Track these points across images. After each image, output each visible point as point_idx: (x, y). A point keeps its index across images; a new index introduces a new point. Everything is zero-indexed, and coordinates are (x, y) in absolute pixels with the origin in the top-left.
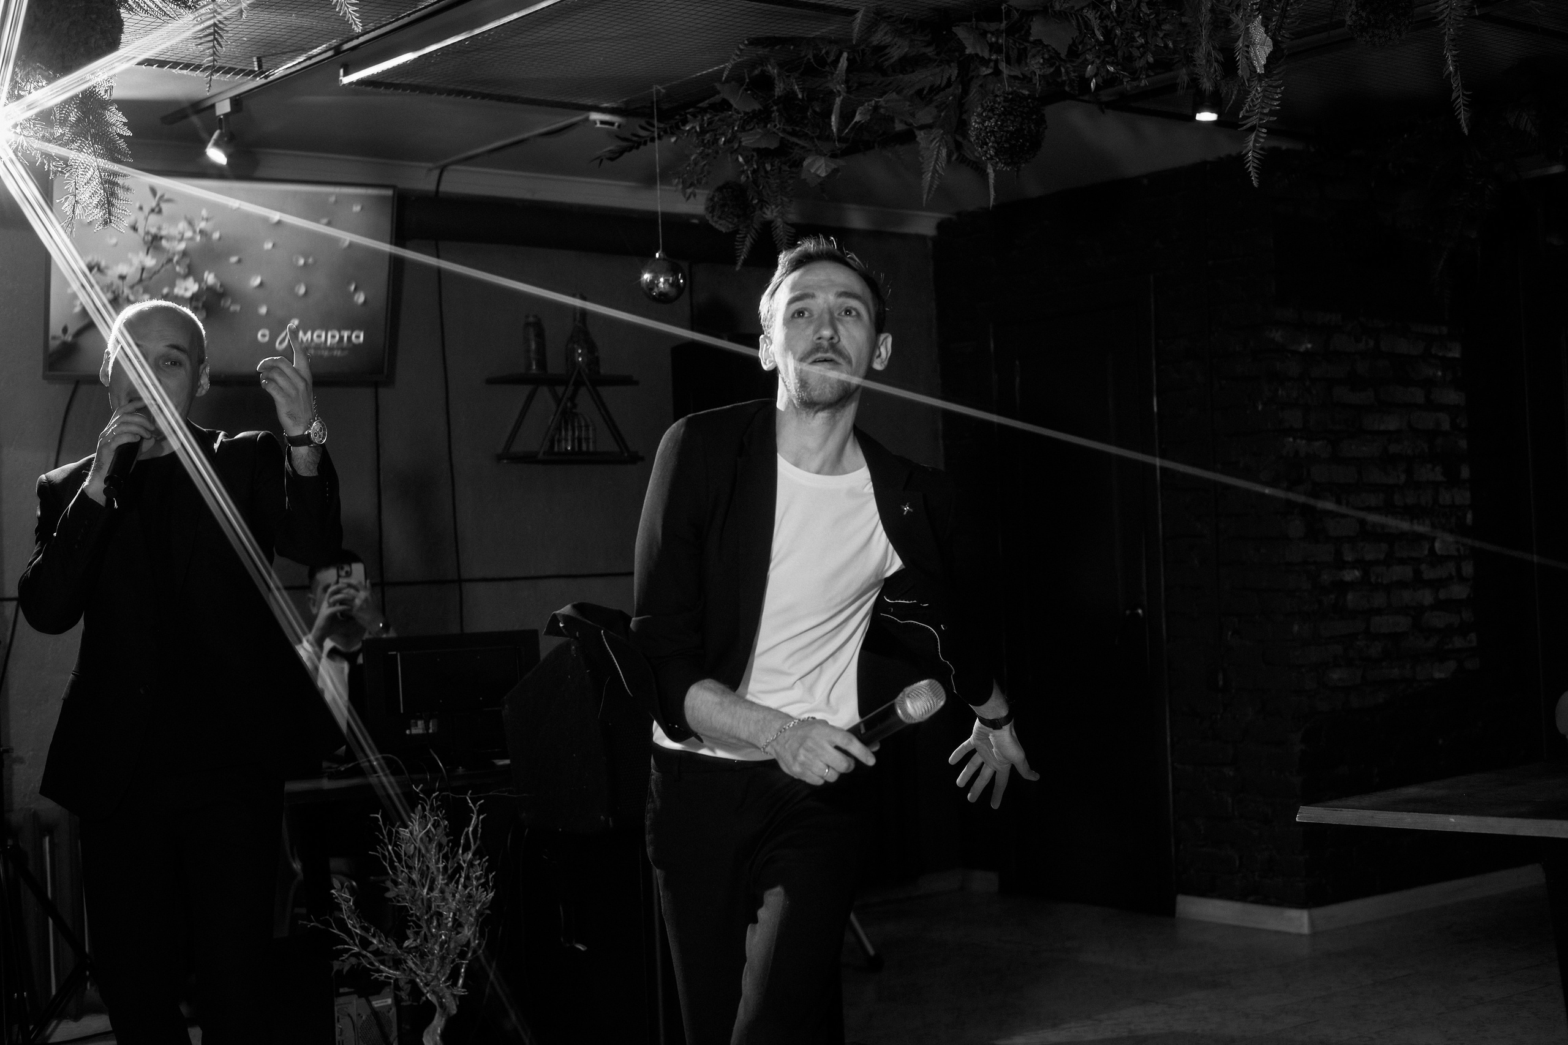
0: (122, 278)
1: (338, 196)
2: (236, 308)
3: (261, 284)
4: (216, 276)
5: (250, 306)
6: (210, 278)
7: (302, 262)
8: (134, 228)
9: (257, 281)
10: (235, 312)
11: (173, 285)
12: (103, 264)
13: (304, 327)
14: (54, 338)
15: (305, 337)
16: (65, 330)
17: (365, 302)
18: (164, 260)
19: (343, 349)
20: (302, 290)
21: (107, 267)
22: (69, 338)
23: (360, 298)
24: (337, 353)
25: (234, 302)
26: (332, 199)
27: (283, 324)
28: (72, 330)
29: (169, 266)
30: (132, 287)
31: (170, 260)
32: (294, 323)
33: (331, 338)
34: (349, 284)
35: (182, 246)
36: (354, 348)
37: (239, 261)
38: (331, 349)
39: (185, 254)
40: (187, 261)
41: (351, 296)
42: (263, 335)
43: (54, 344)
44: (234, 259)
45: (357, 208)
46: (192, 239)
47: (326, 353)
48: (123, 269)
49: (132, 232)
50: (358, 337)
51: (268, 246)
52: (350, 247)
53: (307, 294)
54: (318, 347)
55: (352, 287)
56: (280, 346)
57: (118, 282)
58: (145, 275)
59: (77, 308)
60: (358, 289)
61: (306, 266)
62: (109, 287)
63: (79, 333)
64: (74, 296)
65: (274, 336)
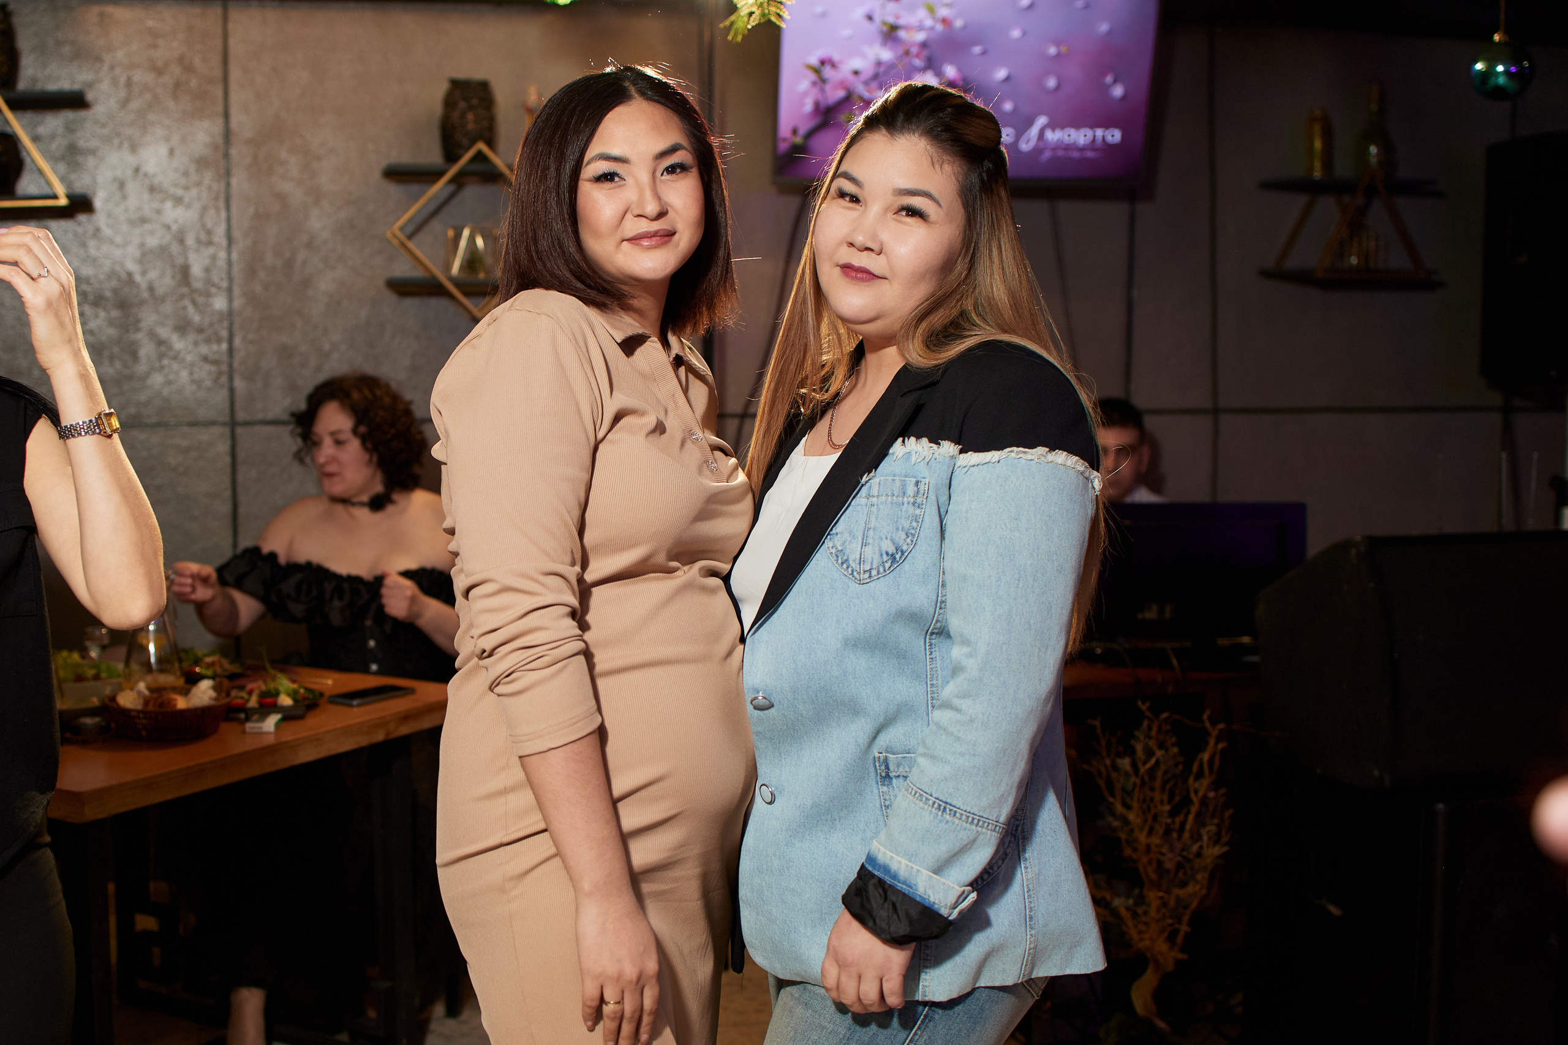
0: (856, 73)
3: (1008, 79)
4: (959, 70)
5: (993, 103)
6: (950, 72)
7: (1052, 51)
8: (870, 18)
9: (1001, 74)
12: (836, 57)
13: (1053, 125)
14: (785, 140)
15: (1052, 136)
16: (795, 132)
17: (1124, 97)
18: (900, 50)
19: (1095, 150)
20: (1051, 83)
21: (841, 62)
22: (798, 140)
23: (1118, 91)
24: (1090, 154)
27: (1030, 123)
28: (803, 130)
29: (906, 60)
30: (866, 83)
31: (907, 53)
32: (1042, 121)
33: (1080, 137)
34: (1105, 74)
35: (920, 37)
36: (1109, 148)
37: (984, 53)
38: (1082, 149)
39: (924, 45)
40: (925, 53)
41: (1106, 88)
43: (783, 147)
44: (977, 50)
46: (932, 29)
47: (1076, 155)
48: (857, 63)
49: (866, 24)
50: (1115, 136)
51: (1016, 33)
52: (1110, 33)
53: (1058, 88)
54: (1068, 148)
55: (1109, 79)
56: (1025, 146)
57: (851, 78)
58: (882, 69)
59: (808, 107)
60: (1115, 81)
61: (1058, 55)
62: (842, 84)
63: (811, 134)
64: (805, 94)
65: (1019, 135)
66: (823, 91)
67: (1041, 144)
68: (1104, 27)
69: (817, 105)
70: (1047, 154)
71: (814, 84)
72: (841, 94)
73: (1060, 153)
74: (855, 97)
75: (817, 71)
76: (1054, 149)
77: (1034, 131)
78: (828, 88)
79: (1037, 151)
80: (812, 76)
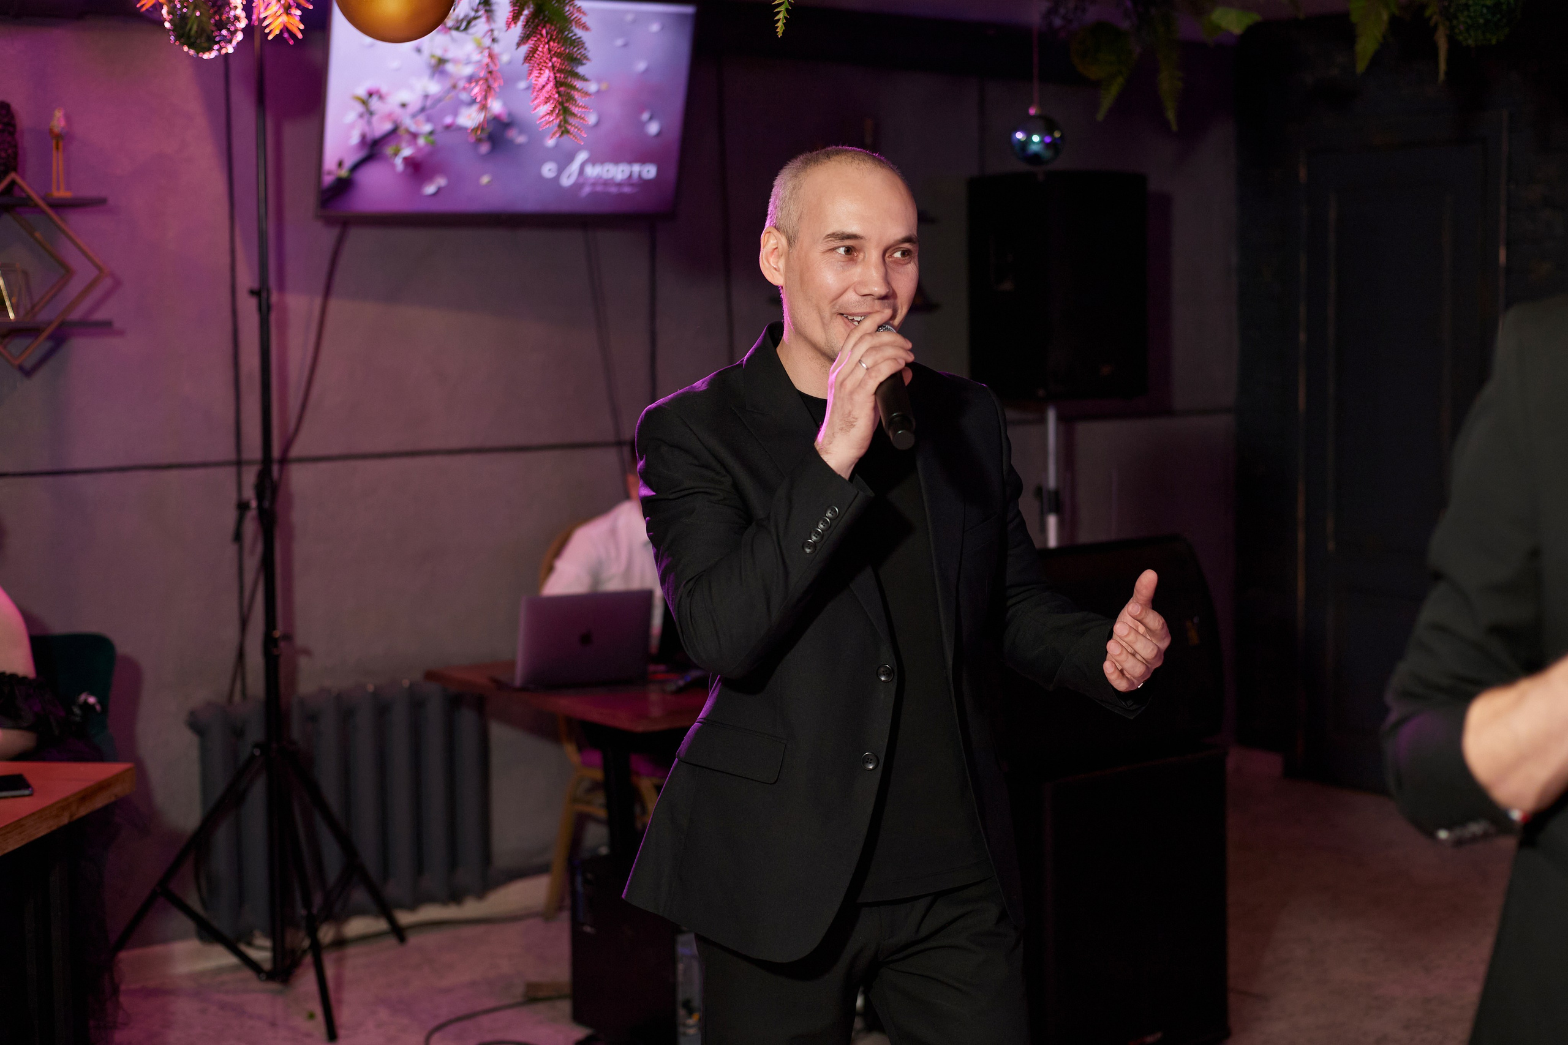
0: (404, 105)
1: (638, 13)
2: (521, 139)
4: (505, 104)
5: (536, 138)
6: (496, 106)
7: (593, 88)
10: (520, 146)
11: (456, 114)
12: (384, 89)
13: (593, 160)
14: (329, 173)
16: (340, 164)
17: (659, 134)
18: (448, 84)
19: (632, 185)
20: (592, 120)
21: (388, 94)
22: (344, 173)
23: (653, 128)
24: (627, 190)
25: (521, 132)
26: (629, 18)
27: (570, 158)
28: (349, 163)
29: (453, 94)
30: (414, 116)
31: (454, 87)
32: (582, 156)
33: (618, 172)
34: (641, 112)
35: (467, 70)
36: (644, 184)
37: (528, 88)
38: (619, 185)
39: (470, 79)
41: (643, 125)
42: (548, 170)
43: (328, 180)
44: (522, 85)
45: (655, 27)
47: (613, 190)
48: (404, 96)
49: (415, 55)
50: (650, 171)
52: (647, 71)
53: (597, 124)
54: (607, 183)
55: (645, 116)
56: (567, 181)
57: (399, 111)
58: (429, 103)
59: (355, 139)
60: (651, 118)
61: (598, 92)
62: (389, 116)
63: (356, 167)
64: (352, 126)
65: (561, 170)
66: (369, 123)
67: (581, 180)
68: (641, 66)
69: (363, 138)
70: (587, 190)
71: (361, 116)
72: (387, 126)
73: (599, 189)
74: (401, 132)
75: (364, 103)
76: (594, 184)
77: (575, 167)
78: (375, 119)
79: (578, 186)
80: (359, 108)
